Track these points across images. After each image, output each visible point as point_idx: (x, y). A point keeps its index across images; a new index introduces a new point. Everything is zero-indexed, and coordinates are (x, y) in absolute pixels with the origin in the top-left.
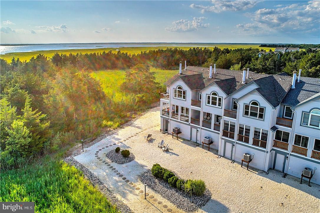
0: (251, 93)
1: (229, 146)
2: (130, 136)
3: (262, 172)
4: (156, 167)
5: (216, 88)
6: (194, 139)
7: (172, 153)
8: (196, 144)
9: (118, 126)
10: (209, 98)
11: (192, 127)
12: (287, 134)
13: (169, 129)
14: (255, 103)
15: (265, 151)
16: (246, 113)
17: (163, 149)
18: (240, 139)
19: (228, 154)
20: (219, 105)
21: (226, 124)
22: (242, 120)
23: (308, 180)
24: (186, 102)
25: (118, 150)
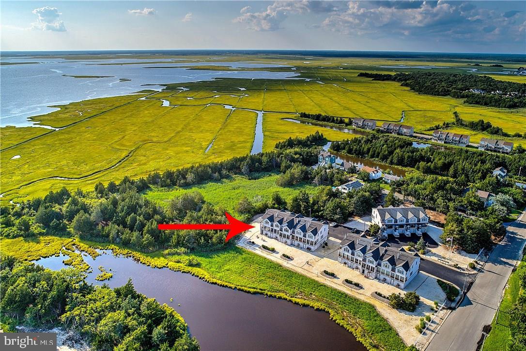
0: (285, 226)
1: (281, 239)
2: (251, 237)
4: (263, 246)
5: (277, 223)
6: (272, 237)
7: (265, 241)
9: (244, 232)
10: (276, 225)
11: (271, 233)
13: (263, 233)
14: (286, 229)
15: (289, 240)
17: (263, 240)
18: (284, 237)
19: (281, 241)
20: (278, 228)
22: (284, 232)
23: (298, 246)
24: (269, 225)
25: (250, 242)
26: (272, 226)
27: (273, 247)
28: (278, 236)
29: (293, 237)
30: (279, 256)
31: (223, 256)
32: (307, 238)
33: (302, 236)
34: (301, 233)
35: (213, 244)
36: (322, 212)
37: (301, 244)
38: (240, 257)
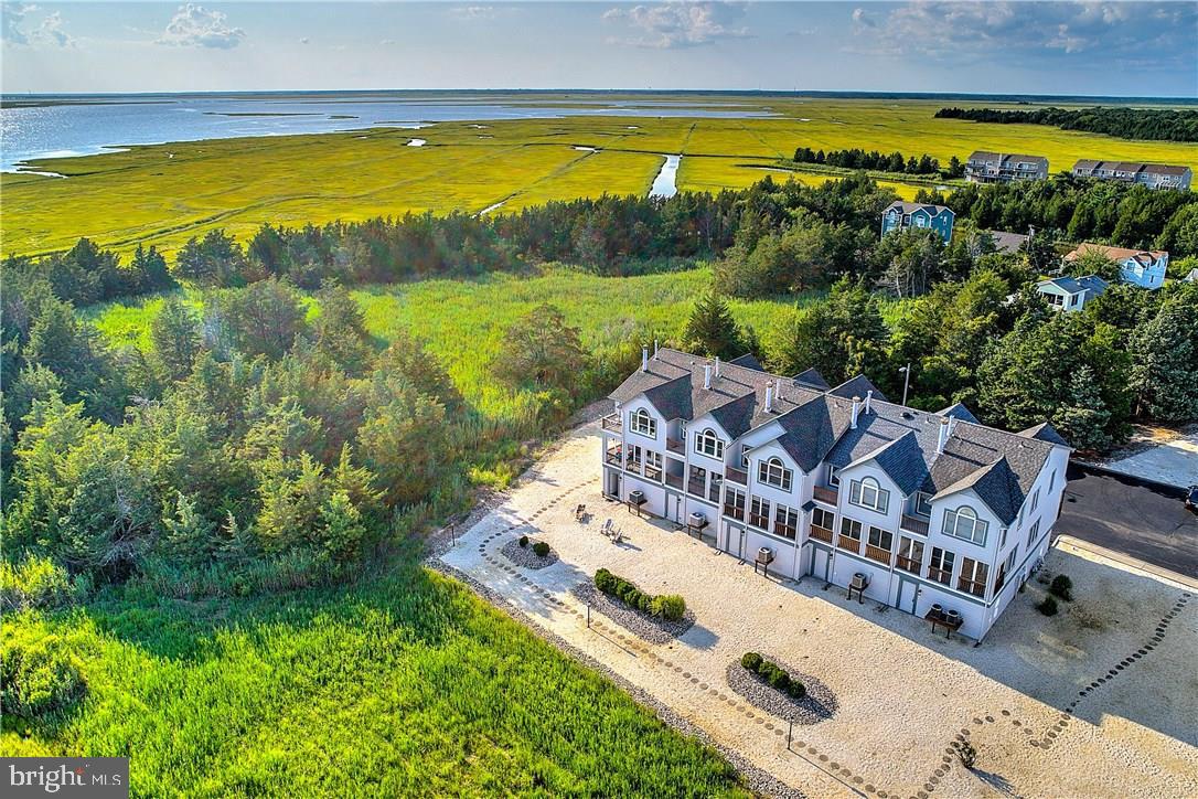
0: (769, 443)
1: (735, 532)
2: (540, 508)
3: (788, 581)
4: (602, 575)
5: (712, 424)
6: (672, 515)
7: (628, 545)
8: (677, 526)
9: (508, 483)
10: (700, 439)
11: (668, 492)
12: (830, 516)
13: (621, 493)
14: (776, 462)
15: (793, 545)
16: (763, 477)
17: (612, 538)
18: (754, 521)
19: (734, 547)
20: (719, 455)
21: (730, 493)
22: (755, 489)
23: (858, 593)
24: (657, 442)
25: (524, 542)
26: (676, 443)
27: (670, 593)
28: (716, 514)
29: (822, 521)
30: (713, 665)
31: (288, 642)
32: (935, 538)
33: (891, 522)
34: (884, 494)
35: (257, 547)
36: (970, 391)
37: (884, 580)
38: (418, 658)
